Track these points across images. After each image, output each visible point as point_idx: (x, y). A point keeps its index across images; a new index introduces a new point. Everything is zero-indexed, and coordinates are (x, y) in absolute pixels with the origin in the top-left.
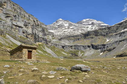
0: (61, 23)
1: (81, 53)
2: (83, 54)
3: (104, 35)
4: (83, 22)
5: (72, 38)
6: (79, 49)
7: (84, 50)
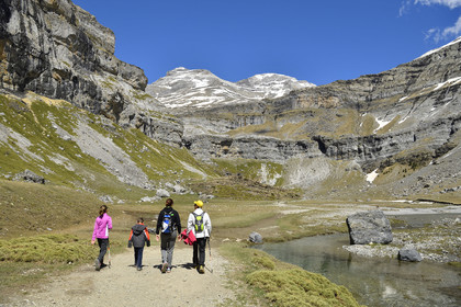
0: (183, 76)
1: (272, 172)
2: (278, 176)
3: (358, 106)
4: (257, 84)
5: (226, 113)
6: (261, 154)
7: (282, 162)
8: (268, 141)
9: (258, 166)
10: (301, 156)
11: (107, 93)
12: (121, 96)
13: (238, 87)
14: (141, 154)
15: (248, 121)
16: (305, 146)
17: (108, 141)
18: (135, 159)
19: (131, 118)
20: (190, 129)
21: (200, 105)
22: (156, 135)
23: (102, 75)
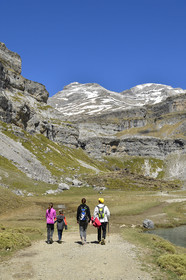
0: (77, 89)
1: (154, 167)
2: (159, 170)
4: (138, 93)
5: (114, 119)
6: (144, 152)
7: (163, 158)
8: (149, 140)
9: (142, 161)
10: (178, 152)
11: (16, 106)
12: (27, 108)
13: (123, 96)
14: (45, 155)
15: (132, 124)
16: (181, 144)
17: (18, 145)
18: (40, 159)
19: (37, 125)
20: (85, 132)
21: (91, 113)
22: (57, 138)
23: (12, 91)
